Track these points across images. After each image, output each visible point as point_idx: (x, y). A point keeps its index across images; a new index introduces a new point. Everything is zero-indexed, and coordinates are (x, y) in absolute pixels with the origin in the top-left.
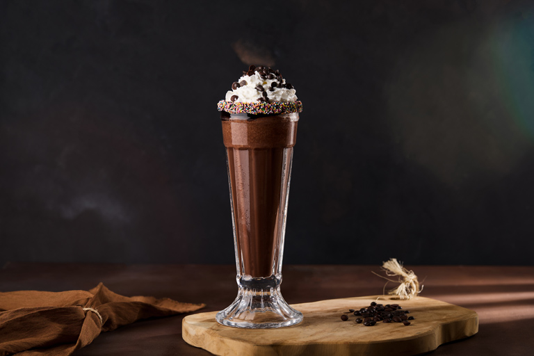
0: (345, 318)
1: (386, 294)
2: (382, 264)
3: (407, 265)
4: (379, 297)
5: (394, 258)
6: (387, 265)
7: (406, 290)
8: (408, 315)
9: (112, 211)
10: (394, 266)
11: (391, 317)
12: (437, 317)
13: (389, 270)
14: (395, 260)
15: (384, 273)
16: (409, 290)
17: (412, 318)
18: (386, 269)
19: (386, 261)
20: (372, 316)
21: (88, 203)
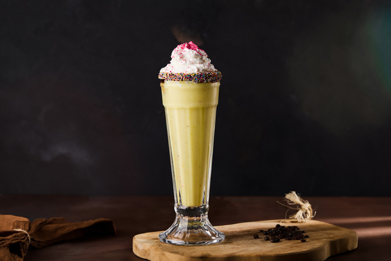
0: (256, 237)
1: (288, 218)
2: (285, 196)
3: (304, 196)
4: (282, 220)
5: (294, 191)
6: (288, 196)
7: (303, 215)
8: (304, 234)
9: (79, 155)
10: (294, 197)
11: (292, 236)
12: (326, 236)
13: (290, 200)
14: (294, 193)
15: (286, 202)
16: (305, 215)
17: (307, 237)
18: (288, 199)
19: (288, 193)
20: (277, 235)
21: (61, 149)
